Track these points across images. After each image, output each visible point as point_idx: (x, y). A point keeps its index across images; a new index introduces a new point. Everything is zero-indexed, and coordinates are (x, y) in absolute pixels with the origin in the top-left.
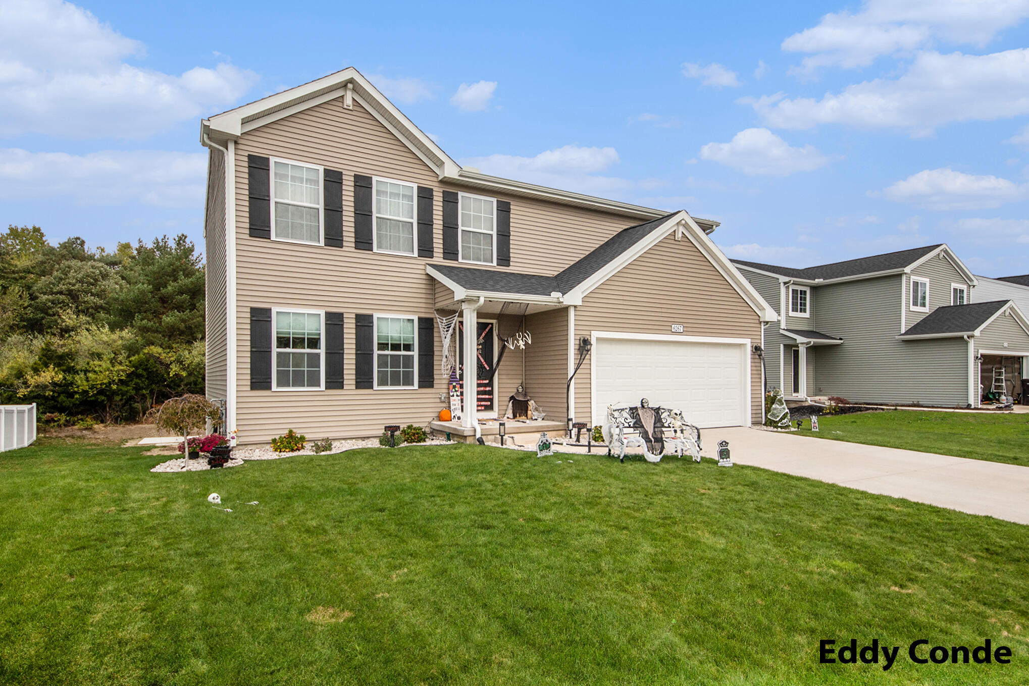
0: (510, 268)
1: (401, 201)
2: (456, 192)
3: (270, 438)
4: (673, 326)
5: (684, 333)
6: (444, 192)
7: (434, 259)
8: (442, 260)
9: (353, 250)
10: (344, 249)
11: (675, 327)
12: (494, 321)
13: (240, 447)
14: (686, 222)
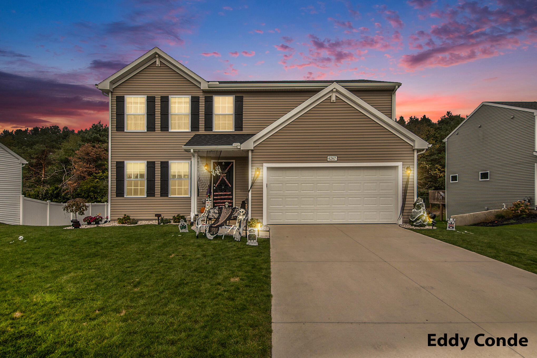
0: (243, 131)
1: (183, 105)
2: (212, 96)
3: (117, 218)
4: (328, 157)
5: (338, 161)
6: (205, 97)
7: (200, 131)
8: (204, 131)
9: (160, 132)
10: (156, 132)
11: (330, 158)
12: (234, 161)
13: (112, 221)
14: (336, 89)
